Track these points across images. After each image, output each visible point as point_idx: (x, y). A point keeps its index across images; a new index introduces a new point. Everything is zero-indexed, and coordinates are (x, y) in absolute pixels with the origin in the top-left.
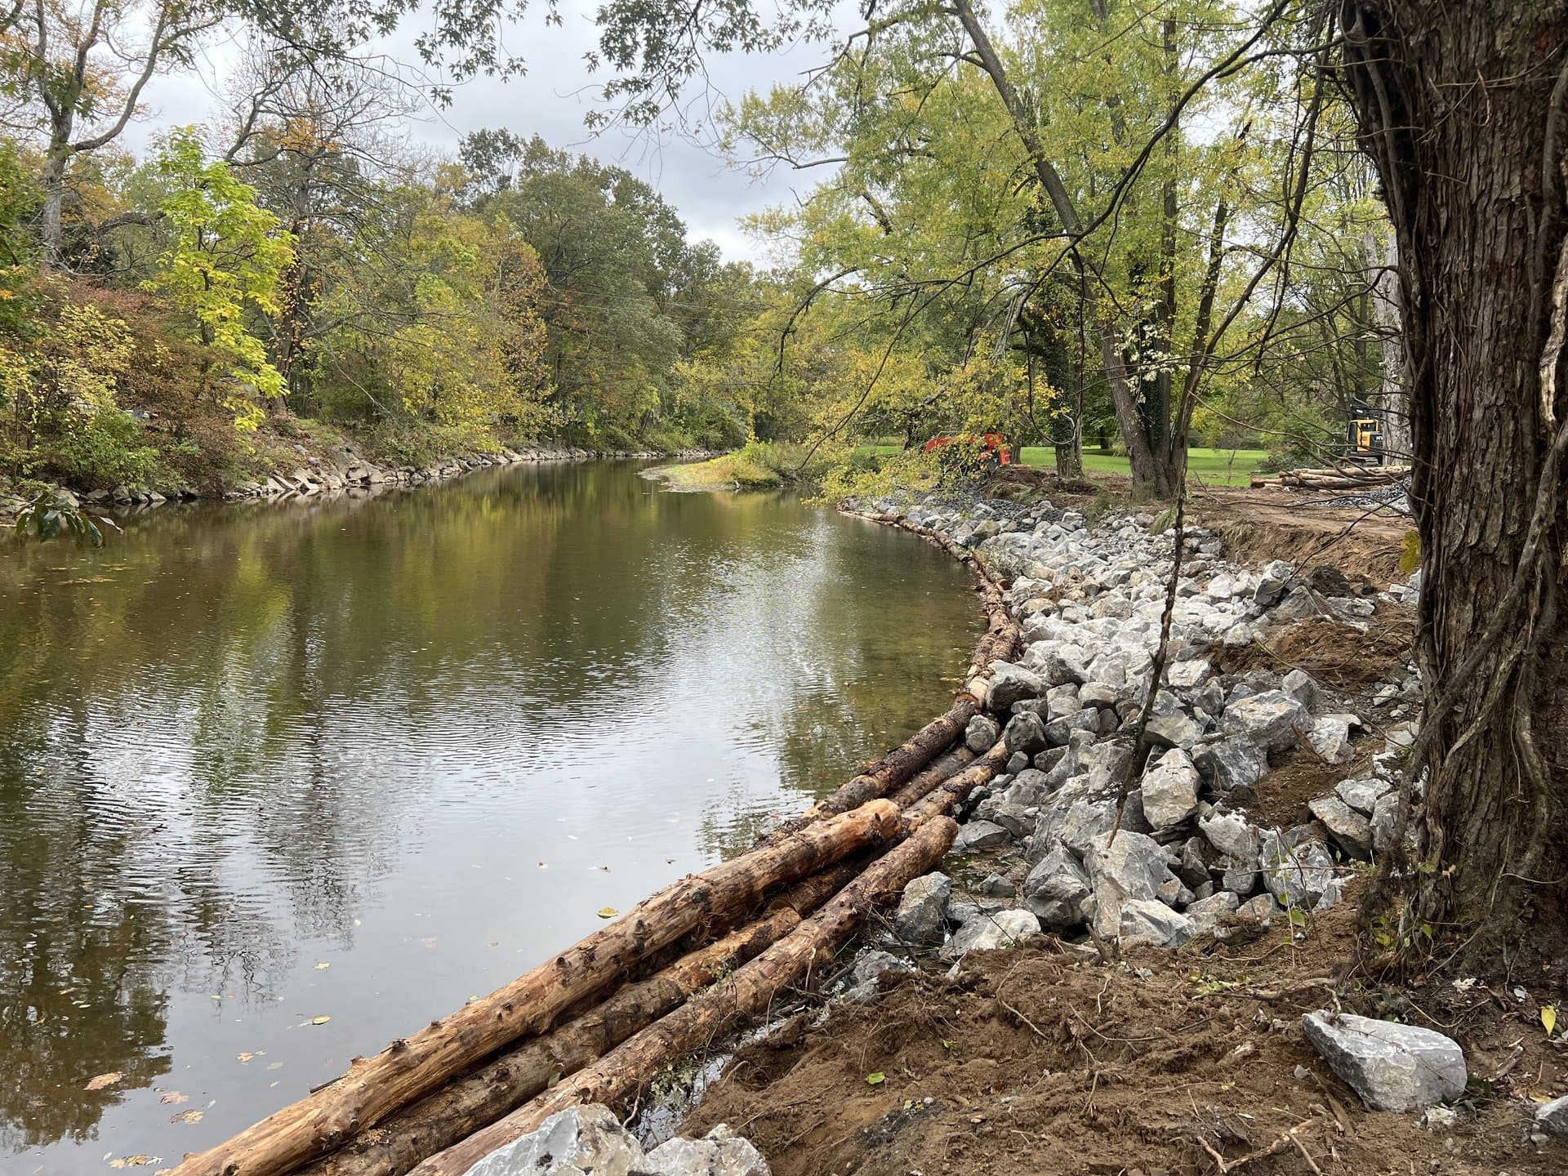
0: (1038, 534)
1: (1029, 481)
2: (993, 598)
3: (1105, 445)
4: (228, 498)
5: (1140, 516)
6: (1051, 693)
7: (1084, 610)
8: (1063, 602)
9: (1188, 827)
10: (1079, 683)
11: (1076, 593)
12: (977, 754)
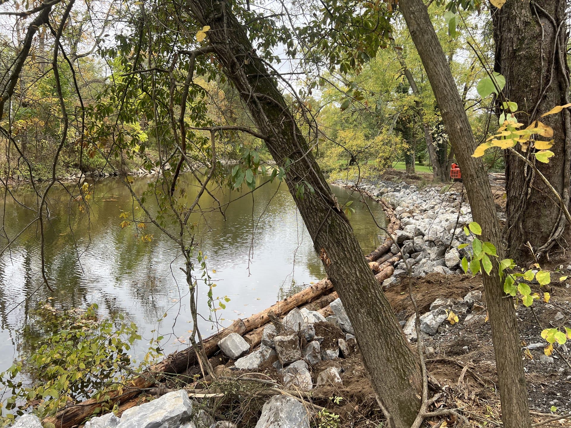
0: (402, 193)
1: (397, 175)
2: (390, 213)
3: (420, 162)
4: (129, 175)
5: (436, 188)
6: (415, 238)
7: (421, 217)
8: (414, 214)
9: (457, 267)
10: (424, 235)
11: (418, 212)
12: (394, 254)
